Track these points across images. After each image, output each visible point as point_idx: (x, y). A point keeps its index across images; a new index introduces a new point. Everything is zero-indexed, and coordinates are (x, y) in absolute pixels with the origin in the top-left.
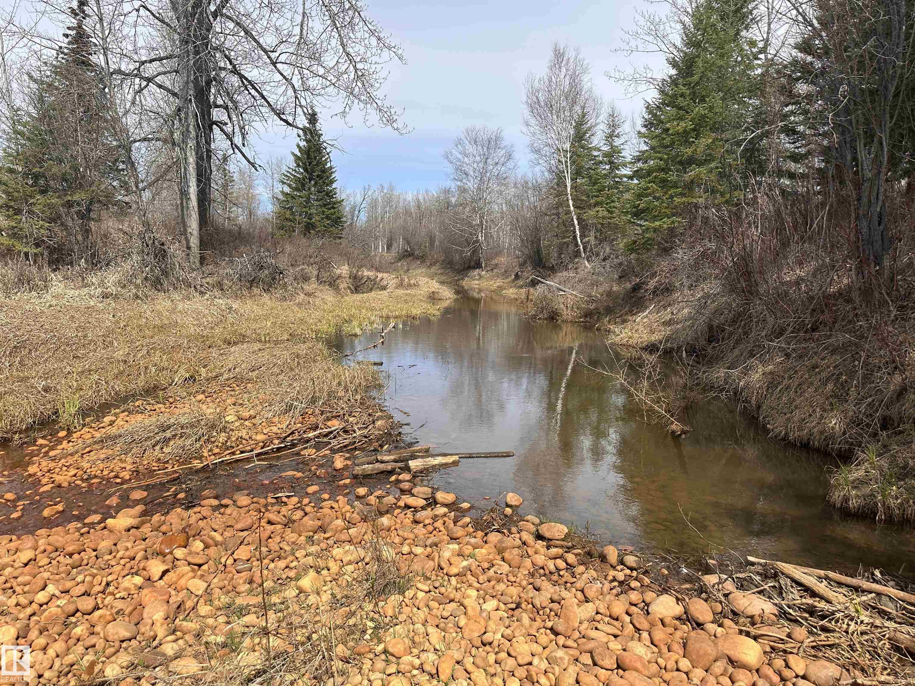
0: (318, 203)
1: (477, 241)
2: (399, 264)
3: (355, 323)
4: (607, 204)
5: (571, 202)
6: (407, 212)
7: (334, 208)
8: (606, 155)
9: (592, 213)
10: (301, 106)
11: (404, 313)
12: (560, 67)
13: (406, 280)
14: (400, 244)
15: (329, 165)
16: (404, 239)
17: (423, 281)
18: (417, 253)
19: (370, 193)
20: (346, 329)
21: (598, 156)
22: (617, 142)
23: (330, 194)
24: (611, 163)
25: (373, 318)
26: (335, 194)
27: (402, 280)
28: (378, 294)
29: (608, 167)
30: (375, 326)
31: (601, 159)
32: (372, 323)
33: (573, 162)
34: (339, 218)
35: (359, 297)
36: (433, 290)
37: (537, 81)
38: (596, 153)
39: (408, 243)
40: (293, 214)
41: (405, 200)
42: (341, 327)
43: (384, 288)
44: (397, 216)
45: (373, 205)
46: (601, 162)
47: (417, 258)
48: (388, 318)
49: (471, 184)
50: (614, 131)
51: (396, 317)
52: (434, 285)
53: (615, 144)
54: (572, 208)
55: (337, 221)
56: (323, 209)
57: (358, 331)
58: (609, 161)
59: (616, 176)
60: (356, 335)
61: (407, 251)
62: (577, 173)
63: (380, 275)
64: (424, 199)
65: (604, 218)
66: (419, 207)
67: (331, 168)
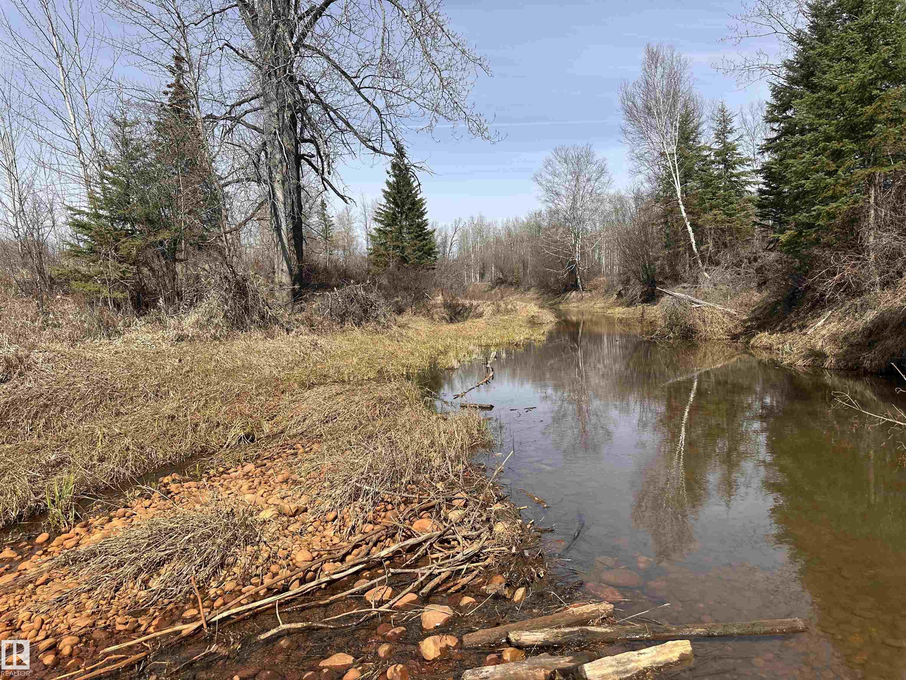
0: (410, 236)
1: (574, 262)
2: (493, 292)
3: (451, 354)
4: (724, 207)
5: (682, 208)
6: (498, 241)
7: (424, 239)
8: (718, 154)
9: (709, 216)
10: (388, 131)
11: (505, 340)
12: (656, 67)
13: (503, 306)
14: (493, 272)
15: (419, 197)
16: (496, 267)
17: (520, 305)
18: (510, 279)
19: (461, 226)
20: (442, 361)
21: (709, 155)
22: (730, 138)
23: (422, 226)
24: (725, 161)
25: (471, 347)
26: (427, 225)
27: (499, 306)
28: (474, 322)
29: (721, 166)
30: (474, 356)
31: (713, 158)
32: (470, 353)
33: (681, 166)
34: (431, 249)
35: (453, 326)
36: (533, 314)
37: (631, 84)
38: (705, 153)
39: (501, 271)
40: (386, 249)
41: (495, 229)
42: (436, 359)
43: (481, 315)
44: (488, 246)
45: (464, 236)
46: (713, 162)
47: (511, 284)
48: (488, 346)
49: (564, 204)
50: (725, 127)
51: (497, 345)
52: (533, 309)
53: (729, 141)
54: (684, 214)
55: (429, 252)
56: (415, 241)
57: (456, 364)
58: (723, 160)
59: (732, 175)
60: (452, 369)
61: (500, 278)
62: (686, 176)
63: (475, 303)
64: (514, 226)
65: (723, 222)
66: (509, 235)
67: (421, 200)
